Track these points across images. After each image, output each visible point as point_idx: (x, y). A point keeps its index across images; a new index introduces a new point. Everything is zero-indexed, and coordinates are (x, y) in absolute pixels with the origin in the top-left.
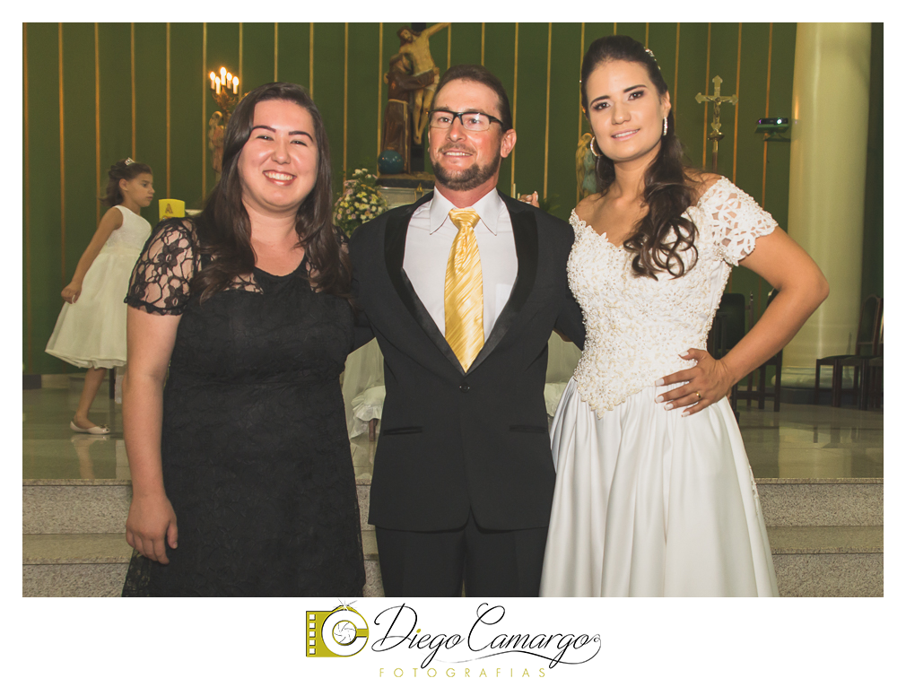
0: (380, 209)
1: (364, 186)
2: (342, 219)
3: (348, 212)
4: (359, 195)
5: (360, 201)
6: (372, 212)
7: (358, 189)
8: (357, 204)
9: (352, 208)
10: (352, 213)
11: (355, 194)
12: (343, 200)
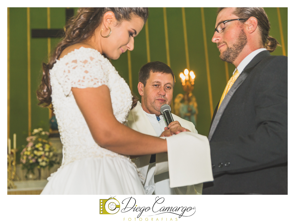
0: (51, 154)
1: (40, 140)
2: (26, 163)
3: (30, 158)
4: (37, 146)
5: (37, 149)
6: (46, 156)
7: (36, 142)
8: (36, 152)
9: (32, 155)
10: (33, 158)
11: (34, 145)
12: (27, 151)
